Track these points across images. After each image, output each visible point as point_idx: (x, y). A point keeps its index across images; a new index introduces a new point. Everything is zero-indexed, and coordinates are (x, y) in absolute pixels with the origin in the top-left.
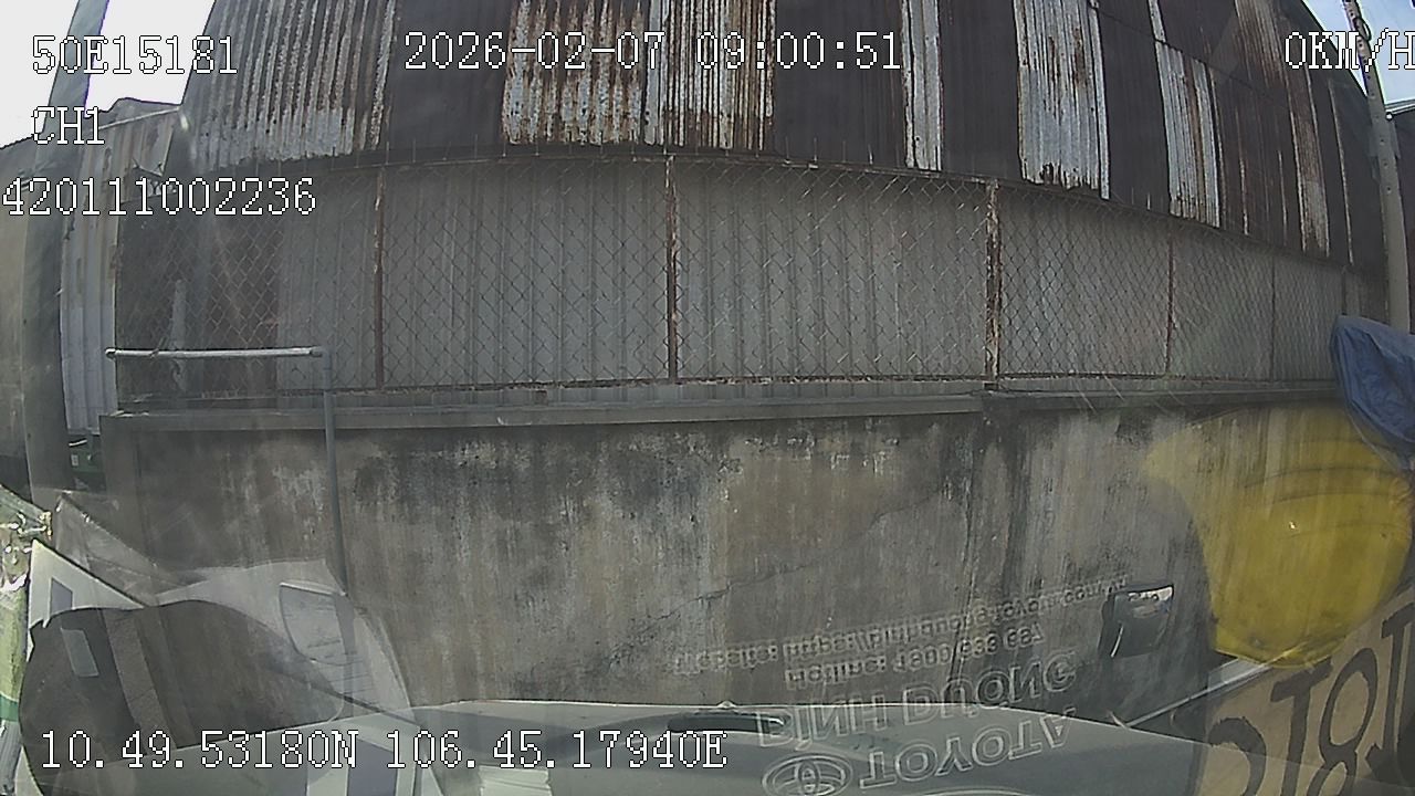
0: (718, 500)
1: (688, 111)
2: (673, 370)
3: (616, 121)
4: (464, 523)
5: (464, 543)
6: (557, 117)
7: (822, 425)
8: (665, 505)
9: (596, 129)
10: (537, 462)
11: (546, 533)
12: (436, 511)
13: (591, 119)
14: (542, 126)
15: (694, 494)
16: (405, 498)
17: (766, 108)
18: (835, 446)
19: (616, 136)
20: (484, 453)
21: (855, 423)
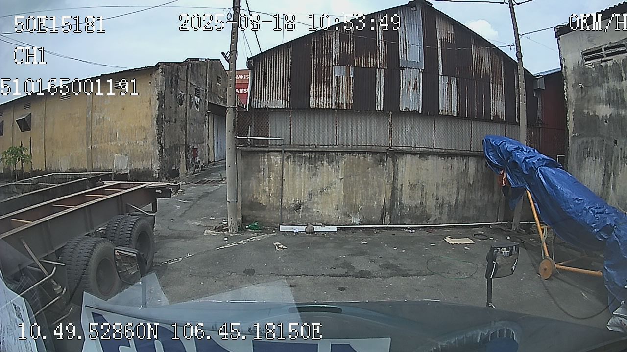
0: (342, 163)
1: (339, 103)
2: (336, 143)
3: (328, 104)
4: (303, 165)
5: (303, 168)
6: (318, 103)
7: (359, 152)
8: (334, 163)
9: (325, 105)
10: (315, 156)
11: (316, 167)
12: (299, 163)
13: (324, 104)
14: (316, 105)
15: (339, 162)
16: (294, 161)
17: (351, 102)
18: (361, 156)
19: (328, 107)
20: (307, 154)
21: (365, 152)
